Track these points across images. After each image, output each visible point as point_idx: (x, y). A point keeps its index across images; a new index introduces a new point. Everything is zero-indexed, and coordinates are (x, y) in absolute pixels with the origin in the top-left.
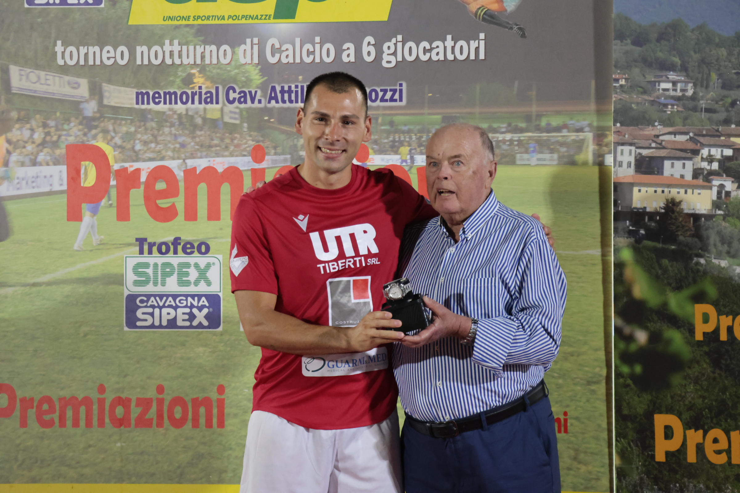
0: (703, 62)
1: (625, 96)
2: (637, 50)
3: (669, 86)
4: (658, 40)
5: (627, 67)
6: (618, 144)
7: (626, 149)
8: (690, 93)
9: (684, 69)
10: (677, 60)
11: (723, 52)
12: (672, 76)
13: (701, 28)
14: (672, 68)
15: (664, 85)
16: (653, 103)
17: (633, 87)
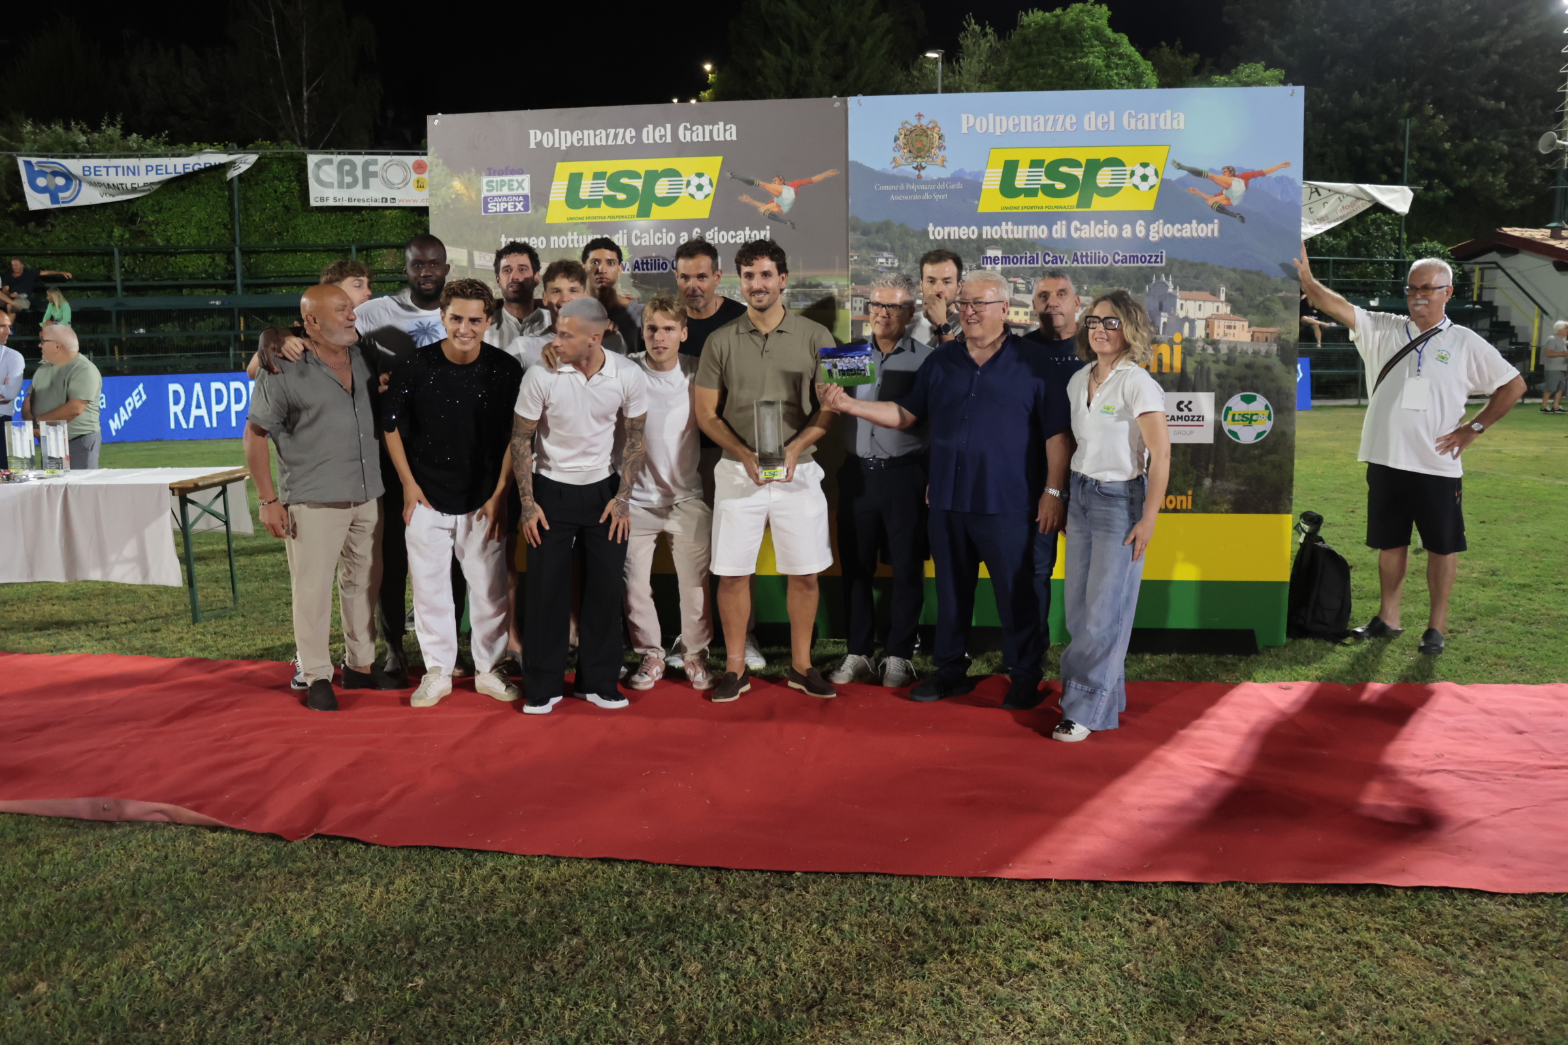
0: (904, 246)
1: (857, 267)
2: (864, 238)
3: (883, 260)
4: (877, 232)
5: (857, 249)
6: (853, 296)
7: (858, 299)
8: (896, 265)
9: (893, 250)
10: (888, 245)
11: (915, 241)
12: (886, 254)
13: (902, 226)
14: (885, 249)
15: (881, 260)
16: (874, 271)
17: (862, 261)
